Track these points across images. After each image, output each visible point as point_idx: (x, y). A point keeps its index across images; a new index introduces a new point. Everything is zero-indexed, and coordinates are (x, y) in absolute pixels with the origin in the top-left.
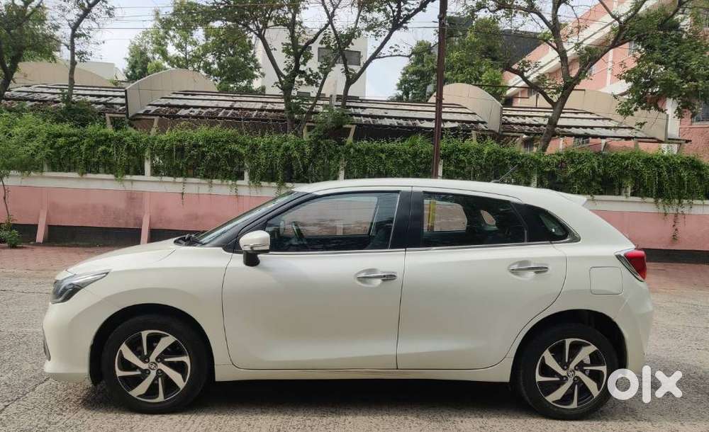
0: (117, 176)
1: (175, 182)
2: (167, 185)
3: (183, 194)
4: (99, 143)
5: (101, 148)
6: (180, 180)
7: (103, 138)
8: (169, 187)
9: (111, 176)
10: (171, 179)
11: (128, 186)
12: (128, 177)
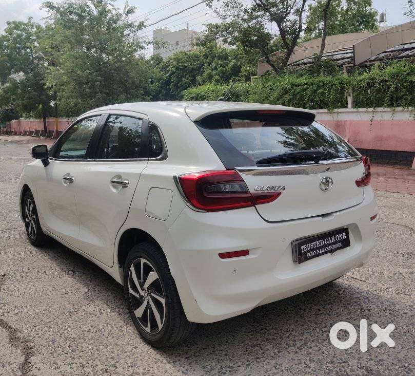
0: (329, 110)
1: (367, 112)
2: (362, 114)
3: (372, 120)
4: (319, 87)
5: (320, 91)
6: (371, 109)
7: (321, 84)
8: (363, 116)
9: (326, 110)
10: (364, 109)
11: (335, 117)
12: (336, 110)
